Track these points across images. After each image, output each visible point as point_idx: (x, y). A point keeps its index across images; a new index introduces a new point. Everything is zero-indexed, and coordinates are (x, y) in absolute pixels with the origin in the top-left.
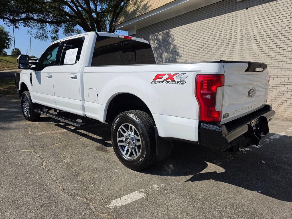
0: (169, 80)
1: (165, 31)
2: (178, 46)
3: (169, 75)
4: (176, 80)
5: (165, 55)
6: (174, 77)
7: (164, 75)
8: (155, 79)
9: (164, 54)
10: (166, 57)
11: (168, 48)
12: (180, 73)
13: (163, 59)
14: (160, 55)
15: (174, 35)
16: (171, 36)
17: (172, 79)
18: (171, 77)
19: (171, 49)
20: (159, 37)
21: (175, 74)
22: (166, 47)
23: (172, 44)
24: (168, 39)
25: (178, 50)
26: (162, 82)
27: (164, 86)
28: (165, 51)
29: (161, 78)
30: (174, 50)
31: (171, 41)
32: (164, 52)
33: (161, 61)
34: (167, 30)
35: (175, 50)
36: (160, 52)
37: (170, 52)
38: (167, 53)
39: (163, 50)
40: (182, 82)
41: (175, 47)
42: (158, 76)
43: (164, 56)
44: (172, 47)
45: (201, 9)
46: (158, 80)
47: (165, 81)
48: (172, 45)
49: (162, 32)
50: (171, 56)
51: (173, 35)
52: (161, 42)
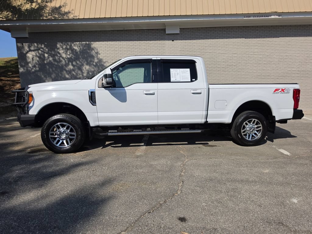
0: (282, 92)
1: (84, 42)
2: (104, 60)
3: (282, 89)
4: (285, 92)
5: (86, 68)
6: (284, 90)
7: (279, 89)
8: (275, 91)
9: (84, 66)
10: (88, 70)
11: (91, 61)
12: (287, 88)
13: (84, 71)
14: (77, 67)
15: (98, 48)
16: (93, 49)
17: (284, 91)
18: (283, 90)
19: (96, 63)
20: (74, 47)
21: (285, 89)
22: (87, 59)
23: (96, 57)
24: (89, 51)
25: (105, 65)
26: (278, 93)
27: (279, 95)
28: (86, 63)
29: (278, 91)
30: (99, 64)
31: (94, 55)
32: (85, 65)
33: (81, 74)
34: (87, 42)
35: (102, 64)
36: (78, 64)
37: (94, 65)
38: (90, 66)
39: (82, 62)
40: (288, 93)
41: (100, 61)
42: (276, 90)
43: (84, 69)
44: (96, 60)
45: (130, 31)
46: (276, 92)
47: (280, 92)
48: (96, 59)
49: (78, 43)
50: (95, 69)
51: (96, 48)
52: (79, 53)
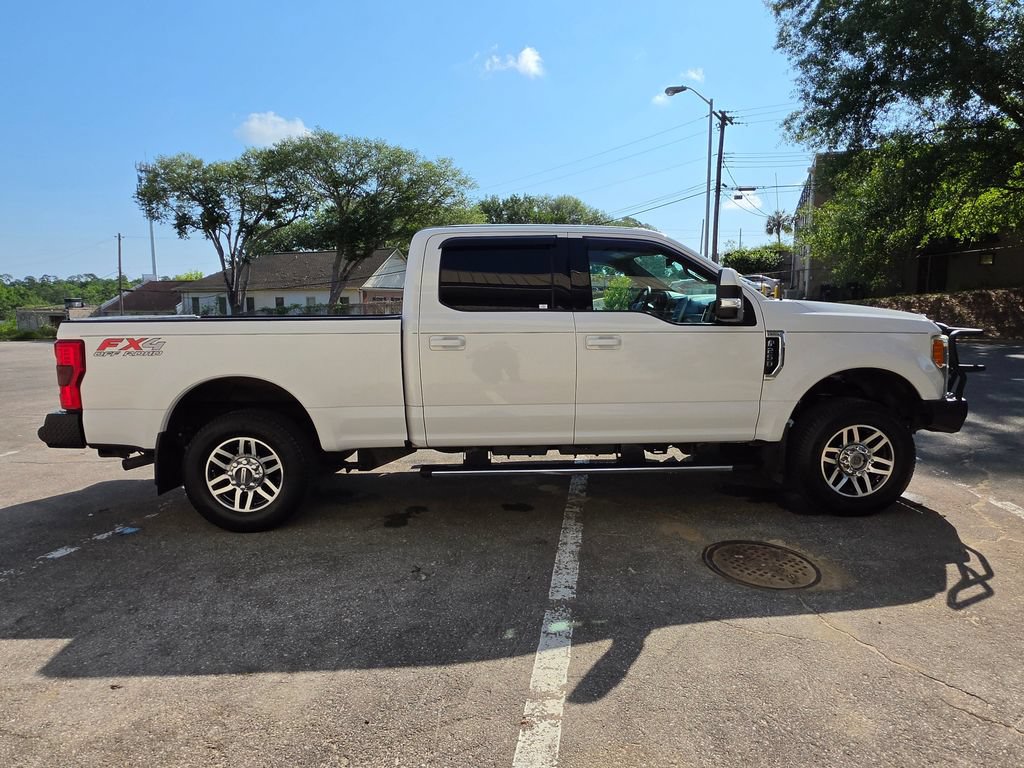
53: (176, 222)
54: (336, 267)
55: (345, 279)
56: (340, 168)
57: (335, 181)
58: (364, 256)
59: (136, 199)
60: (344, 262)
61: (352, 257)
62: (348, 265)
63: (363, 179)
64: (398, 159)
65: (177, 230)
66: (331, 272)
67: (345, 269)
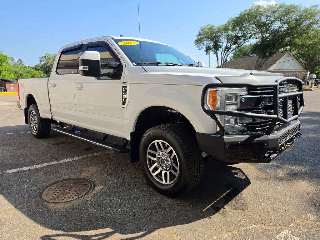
53: (205, 49)
54: (257, 62)
55: (260, 66)
56: (263, 19)
57: (260, 26)
58: (270, 56)
59: (195, 43)
60: (261, 59)
61: (264, 57)
62: (262, 60)
63: (272, 22)
64: (289, 11)
65: (206, 52)
66: (255, 64)
67: (260, 63)
